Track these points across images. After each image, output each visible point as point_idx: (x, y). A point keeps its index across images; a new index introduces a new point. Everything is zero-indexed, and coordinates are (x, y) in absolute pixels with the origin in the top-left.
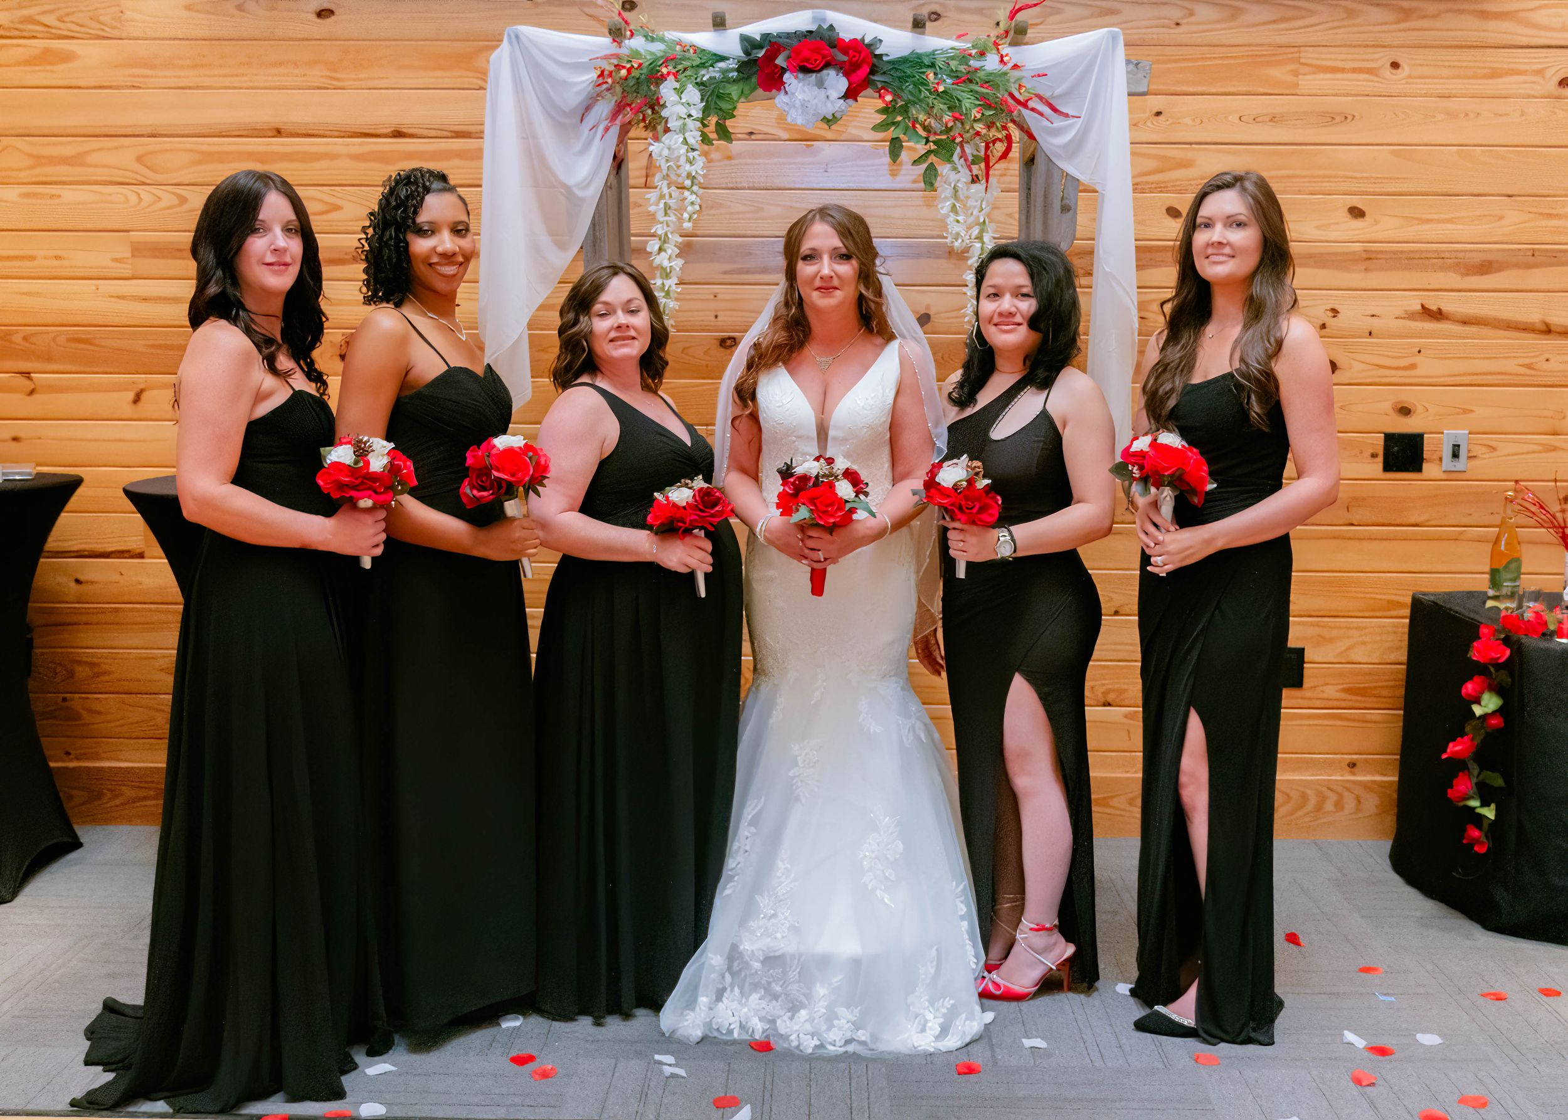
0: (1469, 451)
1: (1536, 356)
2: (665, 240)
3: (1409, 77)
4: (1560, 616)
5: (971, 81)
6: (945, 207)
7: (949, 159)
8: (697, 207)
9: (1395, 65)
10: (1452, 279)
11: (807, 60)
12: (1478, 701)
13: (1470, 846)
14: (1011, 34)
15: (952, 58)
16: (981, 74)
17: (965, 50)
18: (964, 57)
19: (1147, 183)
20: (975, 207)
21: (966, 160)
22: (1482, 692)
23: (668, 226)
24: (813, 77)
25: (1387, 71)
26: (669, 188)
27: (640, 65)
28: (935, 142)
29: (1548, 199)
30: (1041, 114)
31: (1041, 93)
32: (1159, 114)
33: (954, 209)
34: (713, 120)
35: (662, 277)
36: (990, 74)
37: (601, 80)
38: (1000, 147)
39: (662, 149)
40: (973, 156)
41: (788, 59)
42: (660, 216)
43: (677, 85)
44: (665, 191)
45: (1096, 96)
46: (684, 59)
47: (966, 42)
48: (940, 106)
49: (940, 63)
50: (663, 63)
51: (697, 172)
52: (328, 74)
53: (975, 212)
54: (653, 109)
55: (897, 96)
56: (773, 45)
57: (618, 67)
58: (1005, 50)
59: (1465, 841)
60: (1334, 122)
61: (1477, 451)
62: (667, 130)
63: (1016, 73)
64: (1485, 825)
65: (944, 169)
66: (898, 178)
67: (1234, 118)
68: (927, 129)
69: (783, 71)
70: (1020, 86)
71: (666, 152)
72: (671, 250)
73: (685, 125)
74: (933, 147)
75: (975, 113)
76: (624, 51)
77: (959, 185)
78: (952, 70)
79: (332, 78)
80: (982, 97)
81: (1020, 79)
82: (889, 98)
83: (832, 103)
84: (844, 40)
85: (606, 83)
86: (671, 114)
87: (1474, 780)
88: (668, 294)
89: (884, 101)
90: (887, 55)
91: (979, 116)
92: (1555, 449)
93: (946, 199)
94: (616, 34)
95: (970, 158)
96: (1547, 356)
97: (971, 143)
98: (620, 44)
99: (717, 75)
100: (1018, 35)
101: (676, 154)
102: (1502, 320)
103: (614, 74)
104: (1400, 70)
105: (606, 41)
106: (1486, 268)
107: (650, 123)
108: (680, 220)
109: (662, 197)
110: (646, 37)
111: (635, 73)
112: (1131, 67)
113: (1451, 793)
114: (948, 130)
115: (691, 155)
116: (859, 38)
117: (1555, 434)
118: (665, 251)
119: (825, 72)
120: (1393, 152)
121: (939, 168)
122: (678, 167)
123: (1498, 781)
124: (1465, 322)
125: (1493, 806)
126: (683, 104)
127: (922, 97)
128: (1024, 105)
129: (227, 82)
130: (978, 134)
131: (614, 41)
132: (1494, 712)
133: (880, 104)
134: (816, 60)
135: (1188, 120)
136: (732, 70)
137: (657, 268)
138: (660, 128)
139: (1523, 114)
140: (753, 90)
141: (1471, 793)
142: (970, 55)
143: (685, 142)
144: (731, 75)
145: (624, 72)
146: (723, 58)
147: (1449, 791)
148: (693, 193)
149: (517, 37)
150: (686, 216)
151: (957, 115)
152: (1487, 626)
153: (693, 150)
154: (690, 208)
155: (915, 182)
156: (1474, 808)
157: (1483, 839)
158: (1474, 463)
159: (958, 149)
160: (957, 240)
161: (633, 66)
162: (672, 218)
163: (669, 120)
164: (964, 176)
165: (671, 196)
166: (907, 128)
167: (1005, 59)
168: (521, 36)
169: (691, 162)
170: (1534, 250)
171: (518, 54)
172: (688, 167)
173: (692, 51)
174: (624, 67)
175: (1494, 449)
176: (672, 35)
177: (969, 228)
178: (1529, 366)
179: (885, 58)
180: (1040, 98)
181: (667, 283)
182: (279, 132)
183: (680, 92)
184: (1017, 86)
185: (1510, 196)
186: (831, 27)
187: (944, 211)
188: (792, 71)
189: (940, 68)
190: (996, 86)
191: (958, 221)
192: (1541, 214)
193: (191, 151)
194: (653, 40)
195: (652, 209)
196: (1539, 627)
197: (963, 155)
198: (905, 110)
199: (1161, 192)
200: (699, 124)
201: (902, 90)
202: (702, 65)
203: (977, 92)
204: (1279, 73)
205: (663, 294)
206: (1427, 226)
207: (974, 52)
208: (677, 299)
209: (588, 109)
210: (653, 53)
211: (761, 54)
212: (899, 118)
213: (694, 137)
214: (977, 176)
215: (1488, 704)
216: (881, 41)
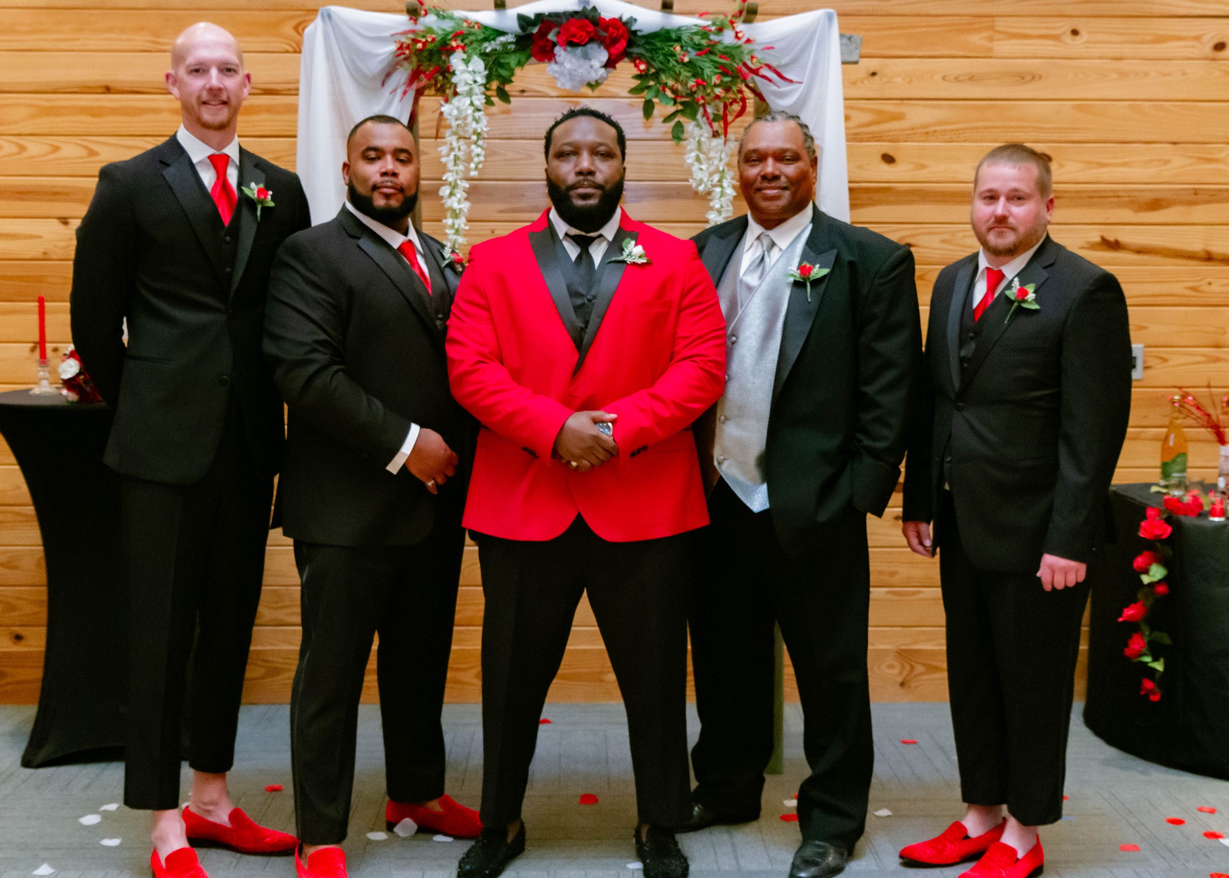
0: (1145, 362)
1: (1200, 280)
2: (454, 186)
3: (1088, 42)
4: (1213, 499)
5: (712, 53)
6: (690, 158)
7: (693, 116)
8: (482, 158)
9: (1075, 32)
10: (1127, 215)
11: (574, 36)
12: (1146, 572)
13: (1146, 696)
14: (744, 13)
15: (696, 34)
16: (720, 47)
17: (704, 27)
18: (704, 33)
19: (865, 133)
20: (716, 158)
21: (708, 118)
22: (1150, 564)
23: (457, 173)
24: (579, 50)
25: (1068, 38)
26: (458, 142)
27: (434, 39)
28: (682, 103)
29: (1209, 146)
30: (770, 80)
31: (770, 63)
32: (874, 74)
33: (698, 159)
34: (495, 85)
35: (452, 217)
36: (726, 47)
37: (400, 52)
38: (736, 107)
39: (452, 110)
40: (714, 114)
41: (558, 34)
42: (450, 166)
43: (465, 56)
44: (455, 145)
45: (815, 65)
46: (470, 34)
47: (707, 20)
48: (685, 74)
49: (685, 37)
50: (453, 37)
51: (482, 130)
52: (153, 39)
53: (716, 162)
54: (444, 77)
55: (649, 65)
56: (546, 21)
57: (415, 41)
58: (740, 27)
59: (1142, 693)
60: (1024, 80)
61: (1152, 362)
62: (456, 94)
63: (748, 47)
64: (1158, 676)
65: (690, 126)
66: (652, 130)
67: (938, 78)
68: (674, 91)
69: (554, 45)
70: (752, 57)
71: (455, 112)
72: (460, 194)
73: (471, 89)
74: (680, 107)
75: (715, 80)
76: (419, 27)
77: (703, 139)
78: (695, 44)
79: (156, 43)
80: (721, 66)
81: (751, 51)
82: (642, 67)
83: (596, 71)
84: (604, 19)
85: (404, 54)
86: (460, 81)
87: (1146, 640)
88: (457, 232)
89: (639, 70)
90: (640, 31)
91: (718, 82)
92: (1217, 360)
93: (692, 151)
94: (413, 13)
95: (711, 117)
96: (1208, 280)
97: (713, 104)
98: (416, 21)
99: (498, 48)
100: (750, 14)
101: (464, 114)
102: (1171, 249)
103: (411, 46)
104: (1078, 37)
105: (404, 18)
106: (1155, 204)
107: (441, 86)
108: (468, 170)
109: (452, 149)
110: (438, 15)
111: (429, 46)
112: (845, 41)
113: (1127, 652)
114: (692, 94)
115: (477, 114)
116: (617, 16)
117: (1217, 346)
118: (455, 195)
119: (589, 46)
120: (1073, 107)
121: (685, 125)
122: (466, 125)
123: (1166, 639)
124: (1140, 251)
125: (1162, 660)
126: (469, 72)
127: (671, 65)
128: (756, 72)
129: (62, 45)
130: (717, 97)
131: (411, 19)
132: (1160, 582)
133: (635, 72)
134: (581, 36)
135: (899, 80)
136: (510, 43)
137: (448, 210)
138: (449, 92)
139: (1184, 74)
140: (528, 58)
141: (1144, 650)
142: (710, 31)
143: (472, 104)
144: (509, 47)
145: (420, 46)
146: (502, 33)
147: (1126, 650)
148: (478, 146)
149: (329, 16)
150: (473, 165)
151: (700, 80)
152: (1153, 509)
153: (479, 110)
154: (476, 160)
155: (665, 133)
156: (1146, 663)
157: (1157, 690)
158: (1149, 372)
159: (701, 110)
160: (700, 185)
161: (427, 41)
162: (461, 167)
163: (458, 85)
164: (706, 132)
165: (459, 149)
166: (658, 91)
167: (740, 35)
168: (332, 14)
169: (477, 121)
170: (1196, 190)
171: (330, 29)
172: (474, 125)
173: (476, 27)
174: (420, 41)
175: (1165, 360)
176: (459, 14)
177: (711, 174)
178: (1194, 289)
179: (639, 34)
180: (769, 66)
181: (457, 222)
182: (108, 90)
183: (467, 62)
184: (750, 57)
185: (1175, 143)
186: (594, 9)
187: (689, 161)
188: (561, 45)
189: (686, 42)
190: (733, 57)
191: (701, 169)
192: (1199, 158)
193: (31, 106)
194: (444, 18)
195: (443, 160)
196: (1196, 508)
197: (705, 113)
198: (656, 76)
199: (878, 141)
200: (483, 89)
201: (654, 60)
202: (486, 39)
203: (716, 62)
204: (977, 39)
205: (453, 231)
206: (1104, 170)
207: (713, 28)
208: (465, 235)
209: (388, 75)
210: (444, 30)
211: (535, 30)
212: (651, 83)
213: (479, 100)
214: (717, 132)
215: (1156, 573)
216: (635, 20)
